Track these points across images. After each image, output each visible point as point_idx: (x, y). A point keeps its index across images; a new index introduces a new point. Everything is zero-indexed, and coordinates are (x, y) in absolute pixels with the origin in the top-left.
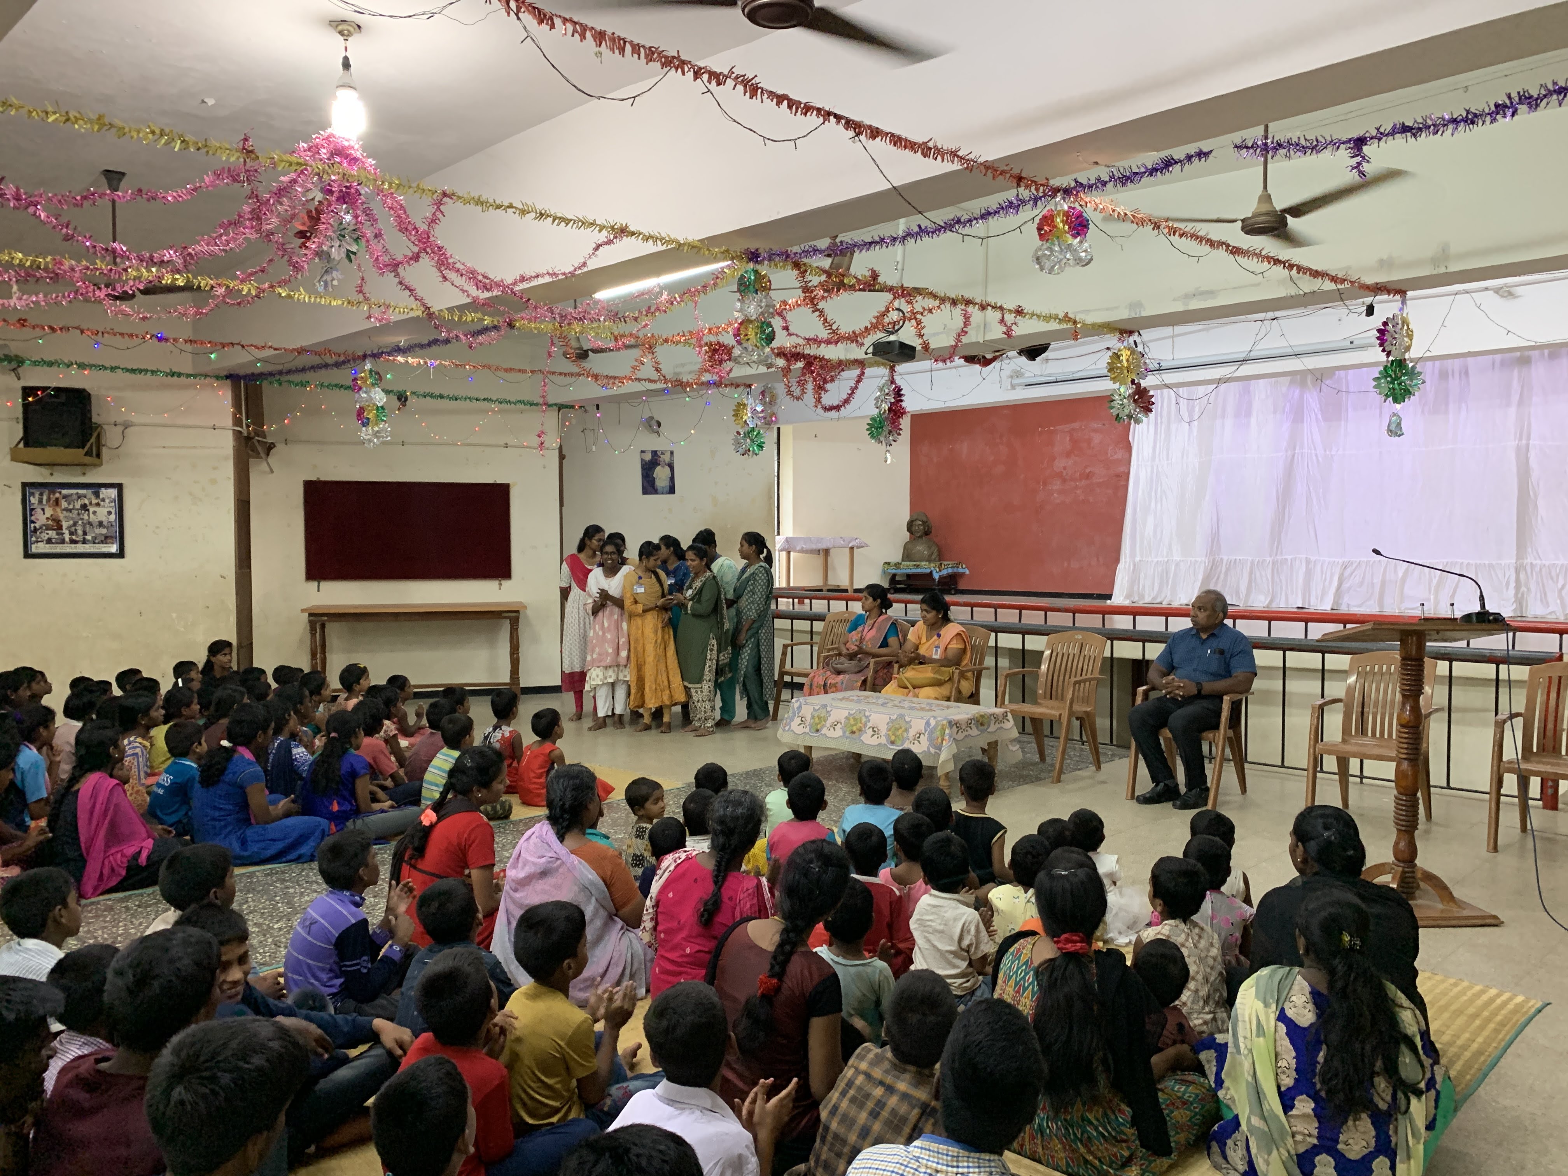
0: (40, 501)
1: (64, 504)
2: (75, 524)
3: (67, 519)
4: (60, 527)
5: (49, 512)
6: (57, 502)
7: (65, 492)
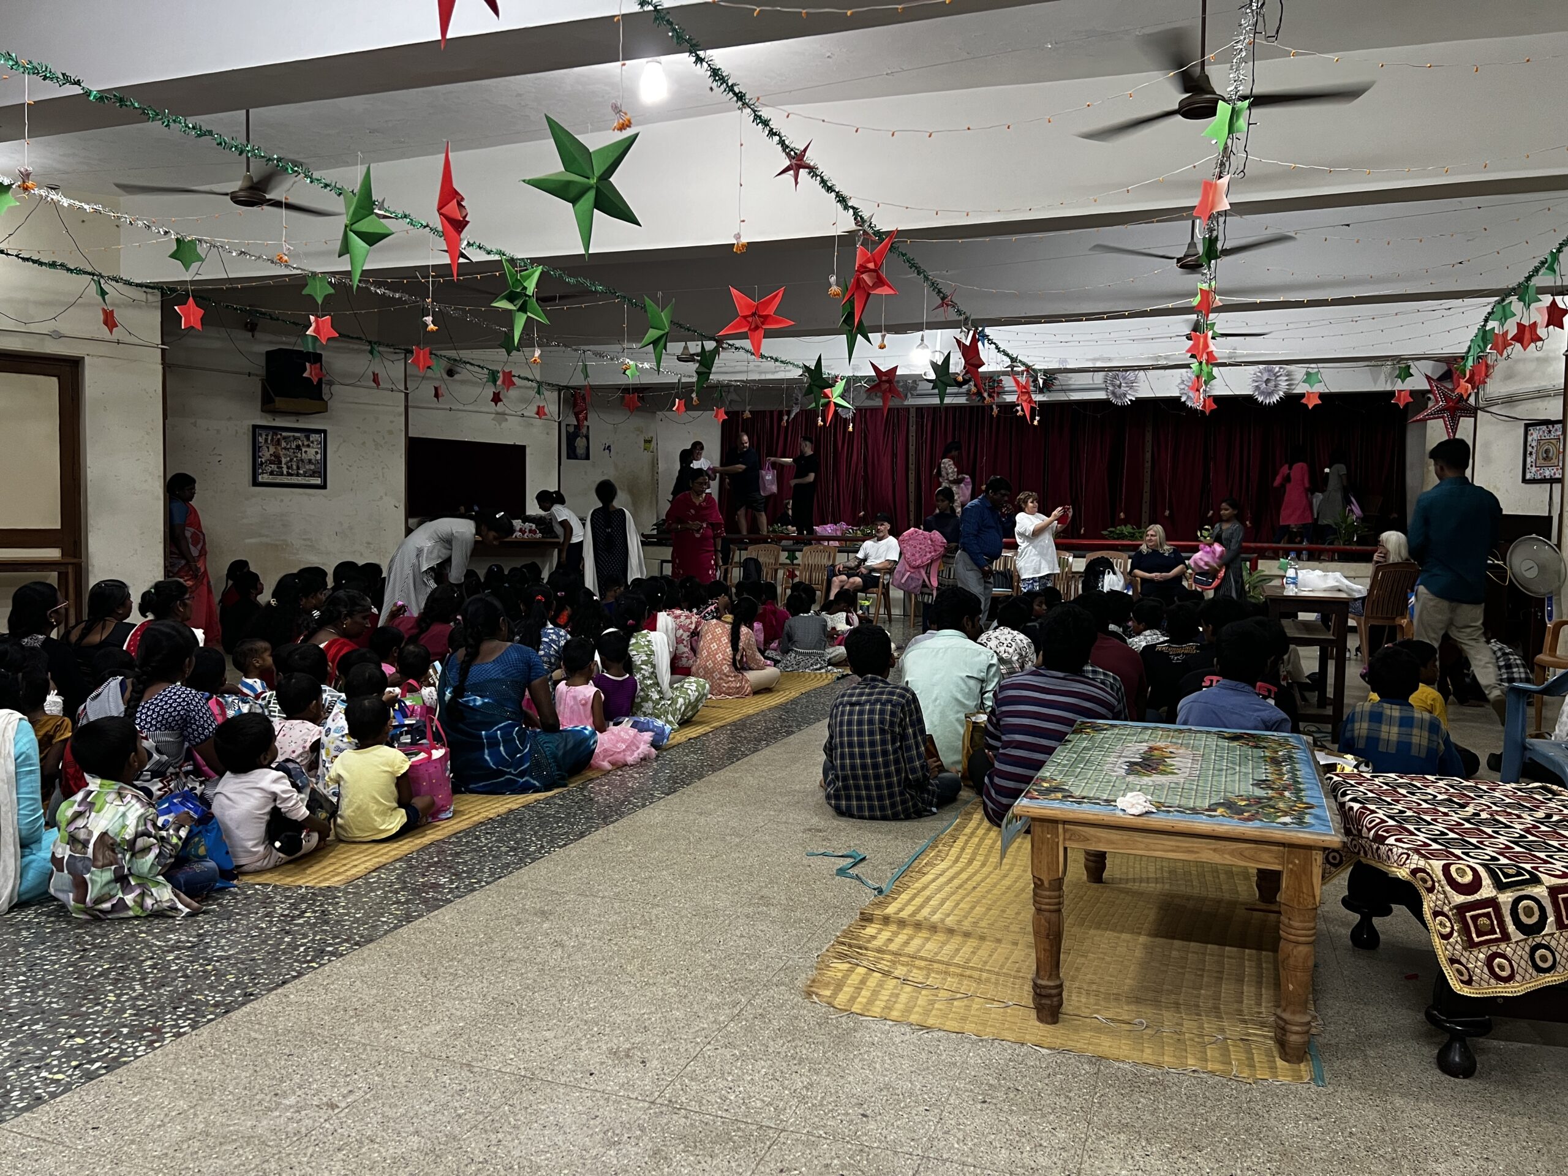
0: (266, 440)
1: (284, 444)
2: (291, 460)
3: (286, 456)
4: (280, 462)
5: (272, 450)
6: (278, 443)
7: (284, 434)
